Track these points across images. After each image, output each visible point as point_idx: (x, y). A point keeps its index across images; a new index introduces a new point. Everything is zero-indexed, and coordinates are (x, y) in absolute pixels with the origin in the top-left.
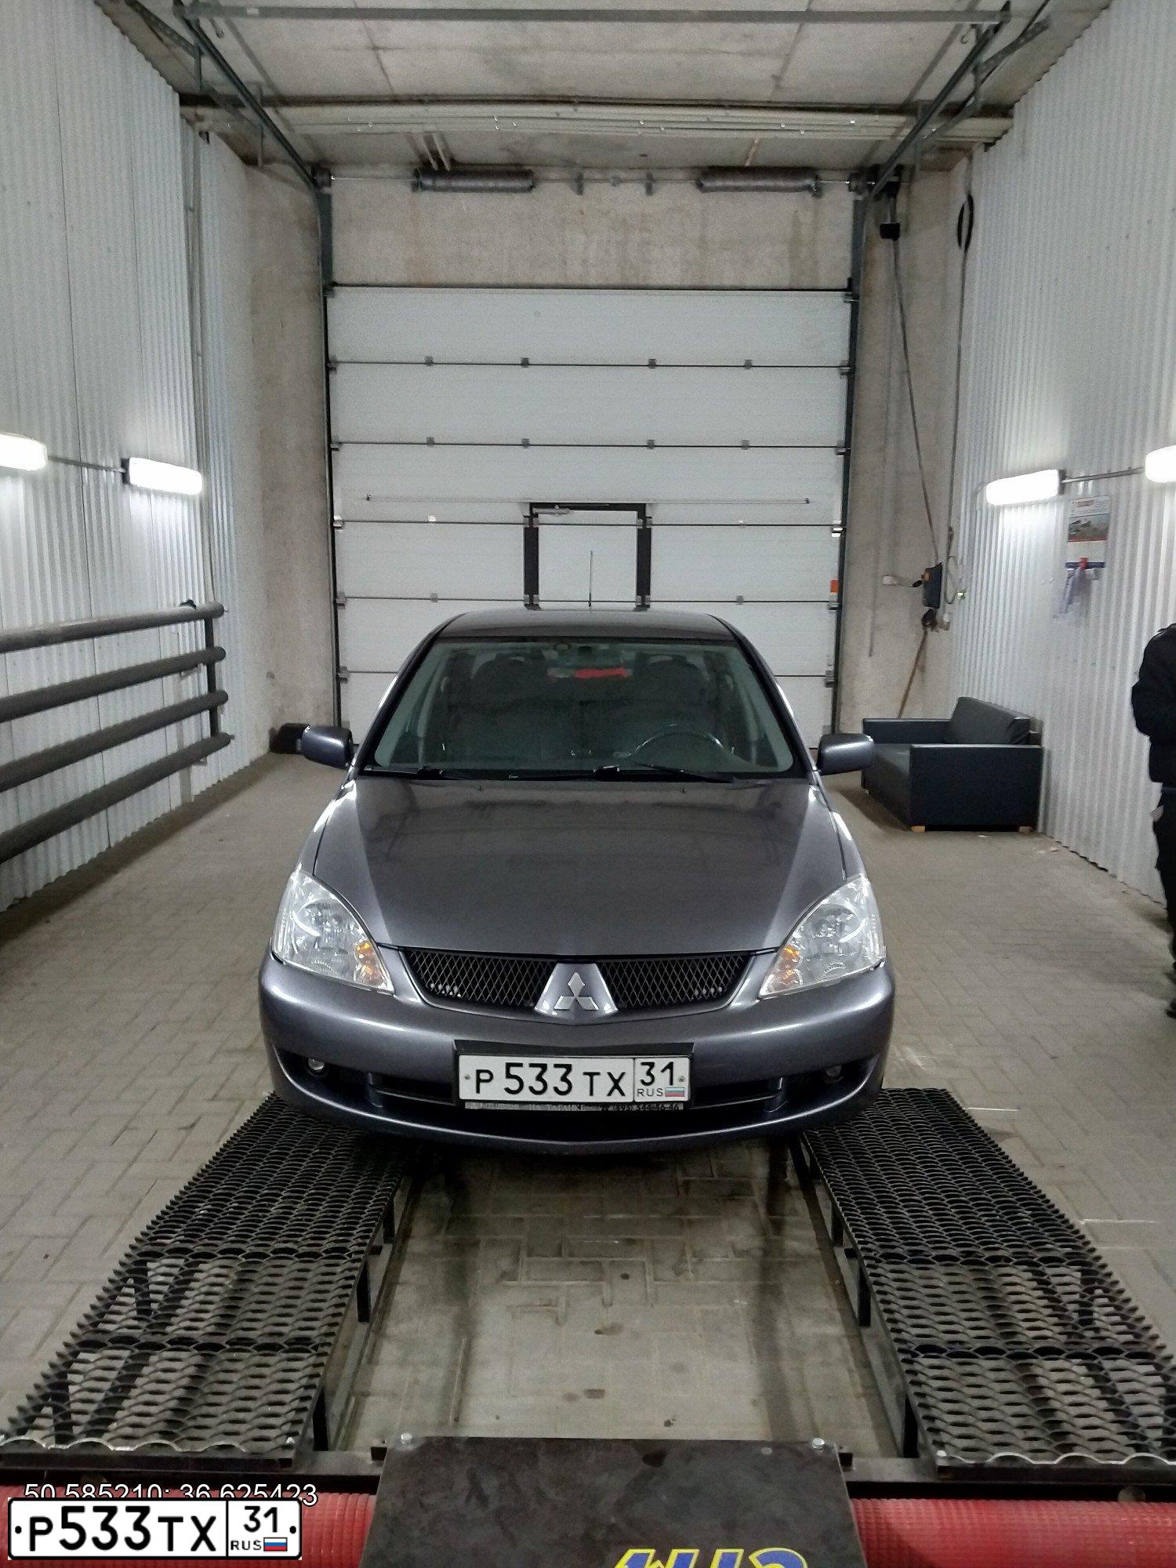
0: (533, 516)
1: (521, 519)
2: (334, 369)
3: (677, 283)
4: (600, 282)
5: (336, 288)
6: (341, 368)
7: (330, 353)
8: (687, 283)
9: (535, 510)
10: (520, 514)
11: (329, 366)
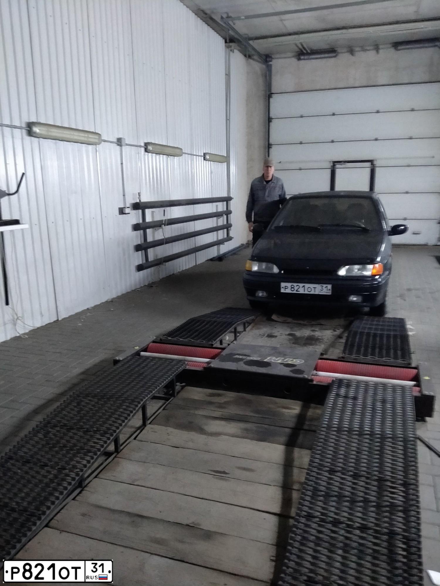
0: (334, 165)
1: (330, 167)
2: (271, 121)
4: (360, 85)
5: (273, 95)
6: (273, 120)
7: (270, 116)
8: (391, 83)
9: (335, 164)
10: (329, 165)
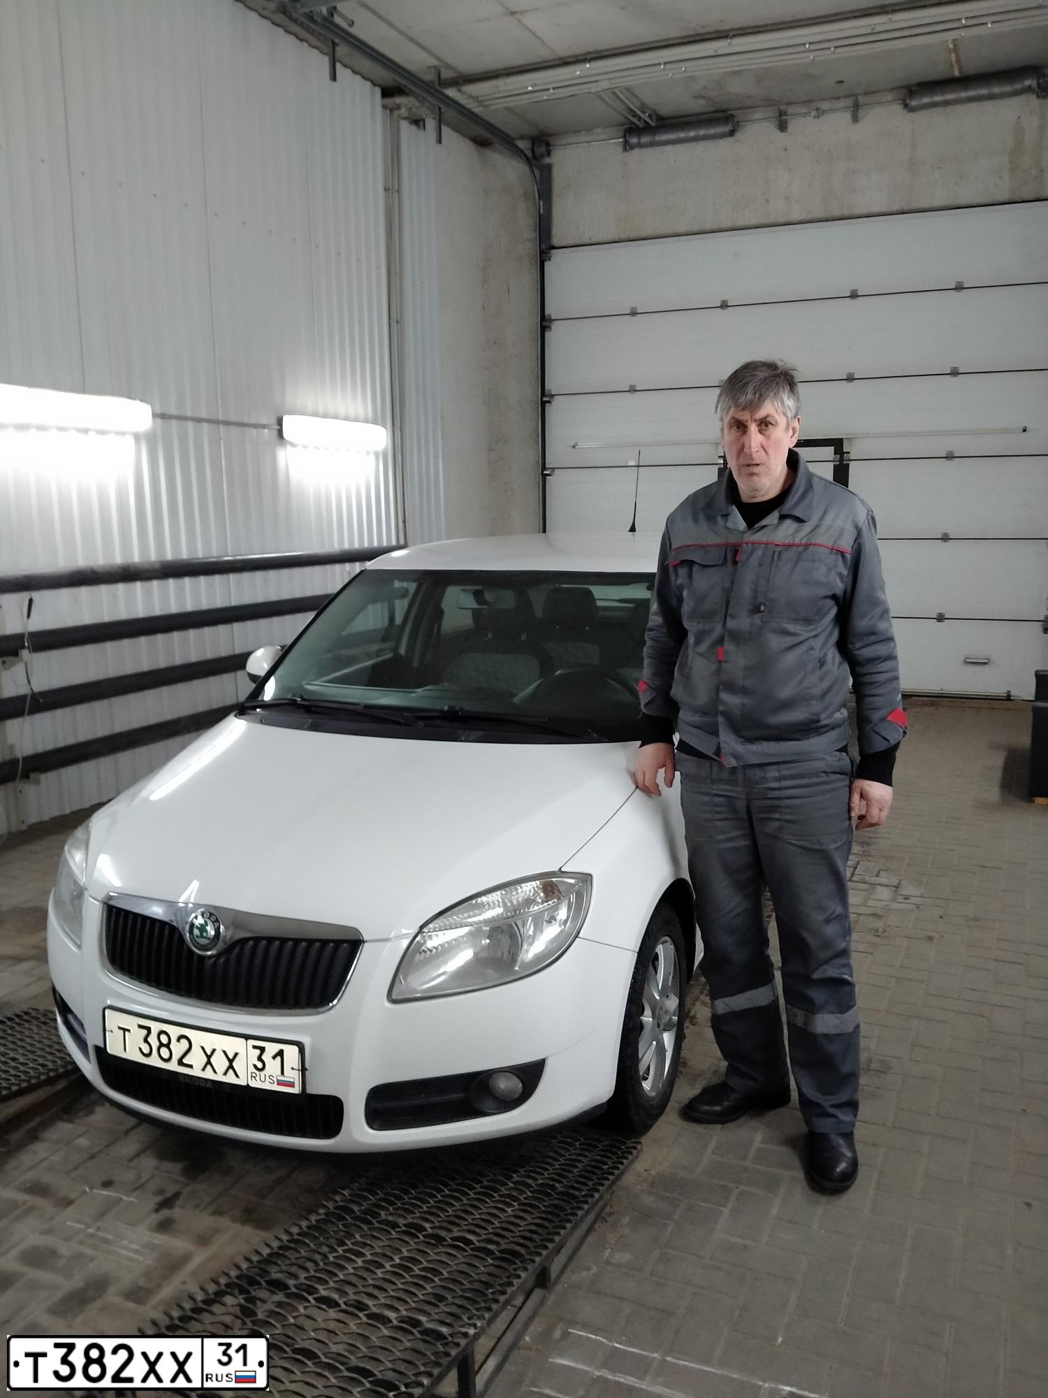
2: (549, 328)
3: (884, 209)
4: (804, 217)
5: (553, 251)
6: (555, 325)
7: (547, 313)
8: (895, 208)
11: (545, 323)
